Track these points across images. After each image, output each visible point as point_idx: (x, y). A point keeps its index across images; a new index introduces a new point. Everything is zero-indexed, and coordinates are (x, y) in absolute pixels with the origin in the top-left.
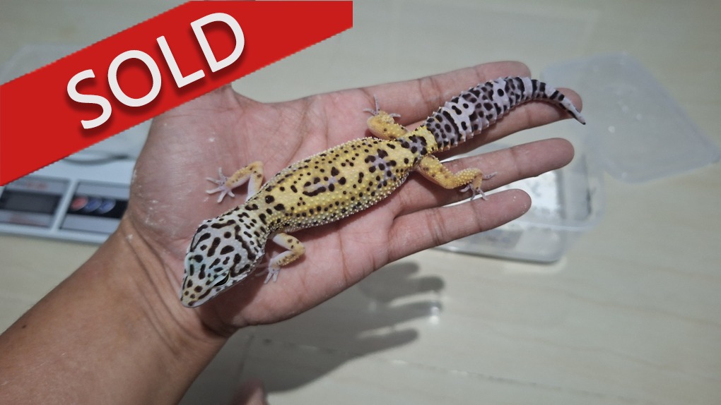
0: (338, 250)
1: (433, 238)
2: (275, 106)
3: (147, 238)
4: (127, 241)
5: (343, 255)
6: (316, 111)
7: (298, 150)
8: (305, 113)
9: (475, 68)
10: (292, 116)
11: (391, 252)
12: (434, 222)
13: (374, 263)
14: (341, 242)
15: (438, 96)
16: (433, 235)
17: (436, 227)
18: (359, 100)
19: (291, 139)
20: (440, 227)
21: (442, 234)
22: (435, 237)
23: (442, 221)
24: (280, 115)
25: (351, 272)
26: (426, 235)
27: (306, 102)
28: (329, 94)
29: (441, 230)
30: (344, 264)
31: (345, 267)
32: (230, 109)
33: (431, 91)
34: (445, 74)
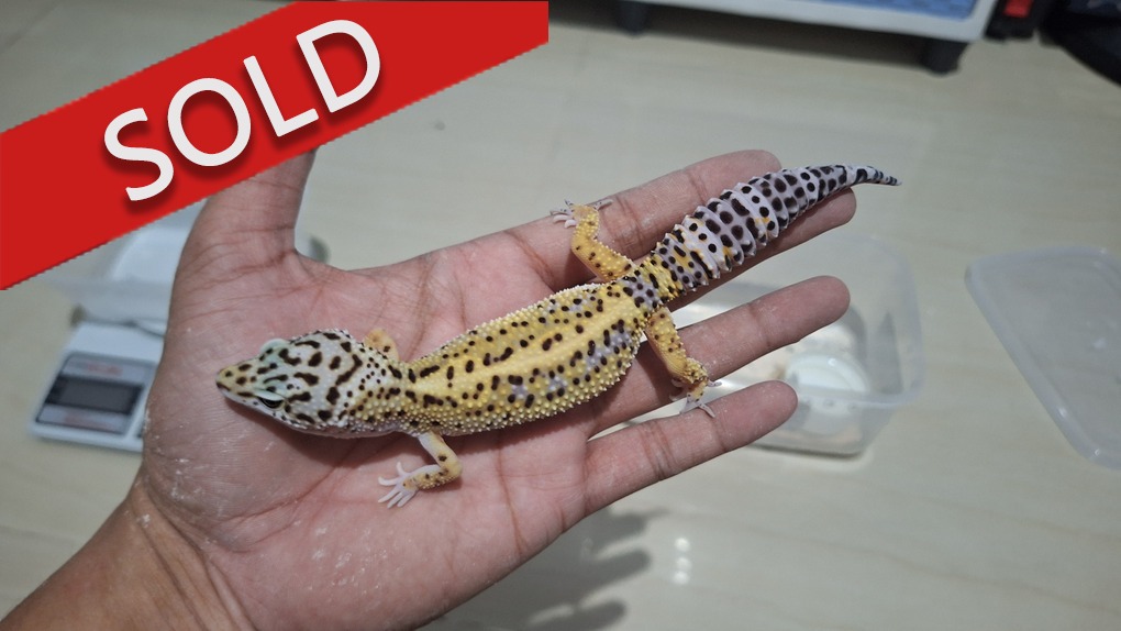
0: (504, 506)
1: (655, 472)
2: (374, 274)
3: (176, 520)
4: (140, 524)
5: (513, 513)
6: (441, 280)
7: (418, 344)
8: (424, 285)
9: (687, 171)
10: (402, 289)
11: (589, 500)
12: (654, 445)
13: (563, 519)
14: (506, 490)
15: (634, 226)
16: (653, 466)
17: (659, 454)
18: (509, 252)
19: (407, 328)
20: (664, 453)
21: (668, 464)
22: (658, 469)
23: (666, 442)
24: (383, 292)
25: (528, 540)
26: (644, 466)
27: (424, 263)
28: (458, 248)
29: (666, 458)
30: (516, 528)
31: (517, 532)
32: (297, 289)
33: (622, 220)
34: (640, 189)
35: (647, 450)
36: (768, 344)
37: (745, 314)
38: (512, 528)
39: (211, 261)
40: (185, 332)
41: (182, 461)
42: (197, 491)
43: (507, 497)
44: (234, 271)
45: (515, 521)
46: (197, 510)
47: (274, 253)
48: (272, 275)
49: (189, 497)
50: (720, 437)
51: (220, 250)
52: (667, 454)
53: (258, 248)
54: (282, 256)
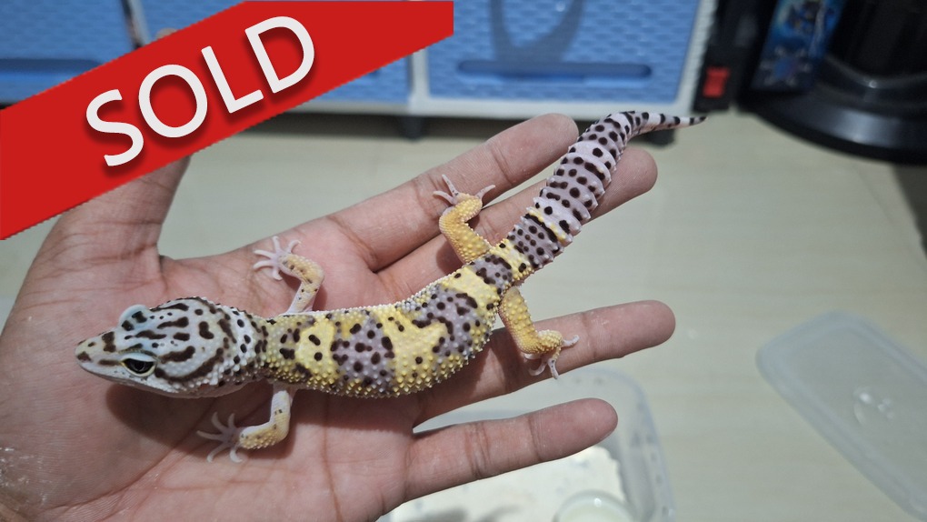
35: (468, 448)
36: (595, 354)
37: (578, 323)
38: (334, 512)
39: (65, 249)
40: (25, 319)
41: (7, 450)
42: (21, 480)
43: (330, 483)
44: (85, 261)
45: (337, 505)
46: (21, 498)
47: (134, 244)
48: (123, 267)
49: (13, 485)
50: (535, 446)
51: (75, 240)
52: (486, 455)
53: (115, 239)
54: (141, 250)
